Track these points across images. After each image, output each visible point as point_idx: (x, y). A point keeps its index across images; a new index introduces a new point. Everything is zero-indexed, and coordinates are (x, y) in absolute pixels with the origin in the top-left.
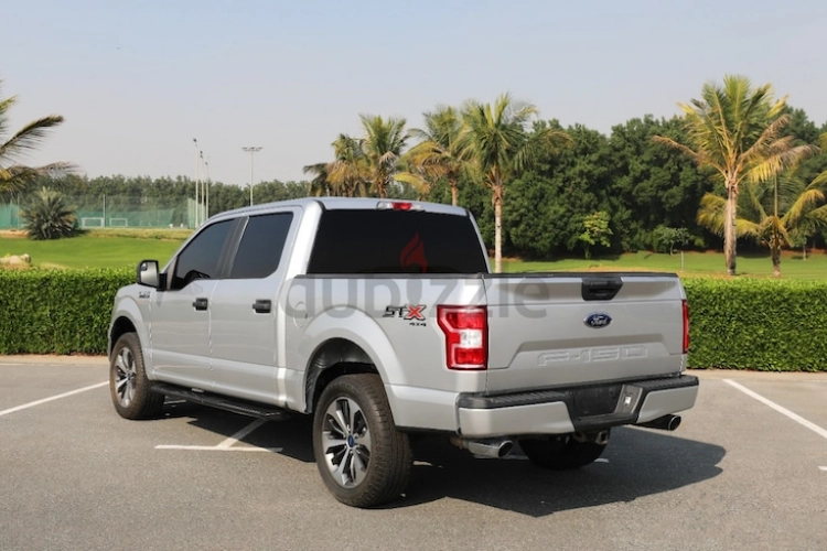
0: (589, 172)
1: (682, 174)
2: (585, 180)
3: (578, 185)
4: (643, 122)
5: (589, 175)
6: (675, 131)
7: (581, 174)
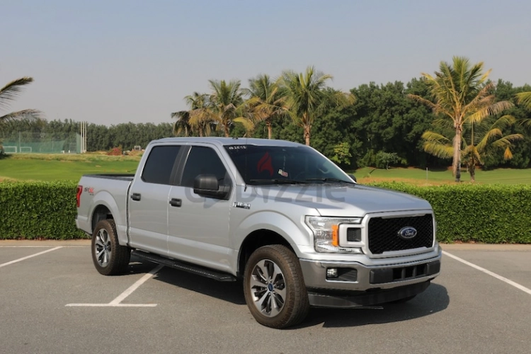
0: (337, 118)
1: (394, 120)
2: (335, 123)
3: (330, 126)
4: (369, 86)
5: (337, 120)
6: (389, 92)
7: (332, 119)
